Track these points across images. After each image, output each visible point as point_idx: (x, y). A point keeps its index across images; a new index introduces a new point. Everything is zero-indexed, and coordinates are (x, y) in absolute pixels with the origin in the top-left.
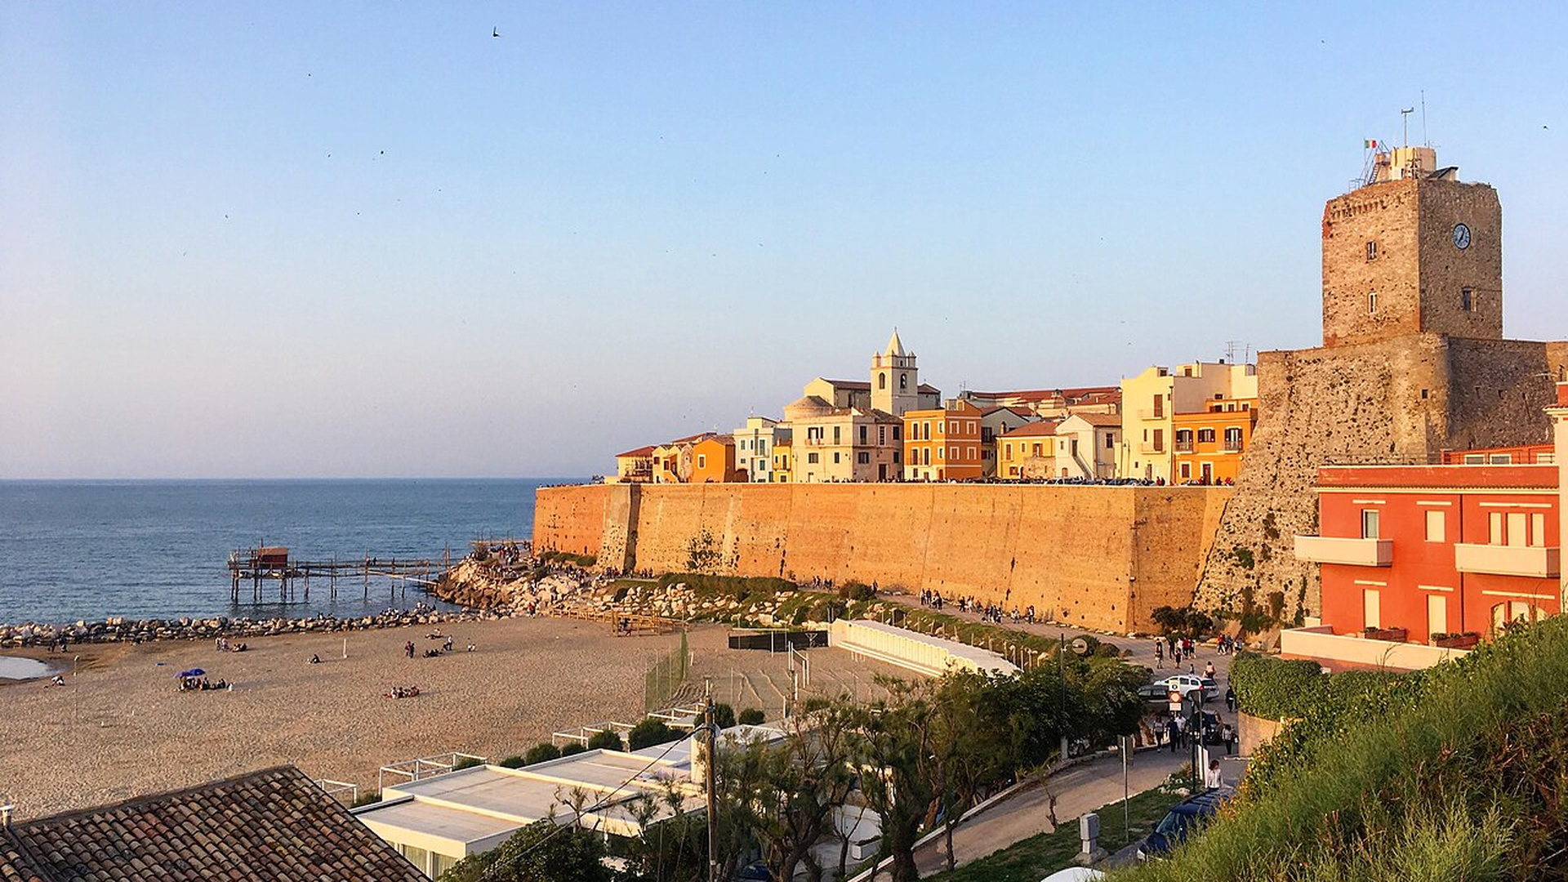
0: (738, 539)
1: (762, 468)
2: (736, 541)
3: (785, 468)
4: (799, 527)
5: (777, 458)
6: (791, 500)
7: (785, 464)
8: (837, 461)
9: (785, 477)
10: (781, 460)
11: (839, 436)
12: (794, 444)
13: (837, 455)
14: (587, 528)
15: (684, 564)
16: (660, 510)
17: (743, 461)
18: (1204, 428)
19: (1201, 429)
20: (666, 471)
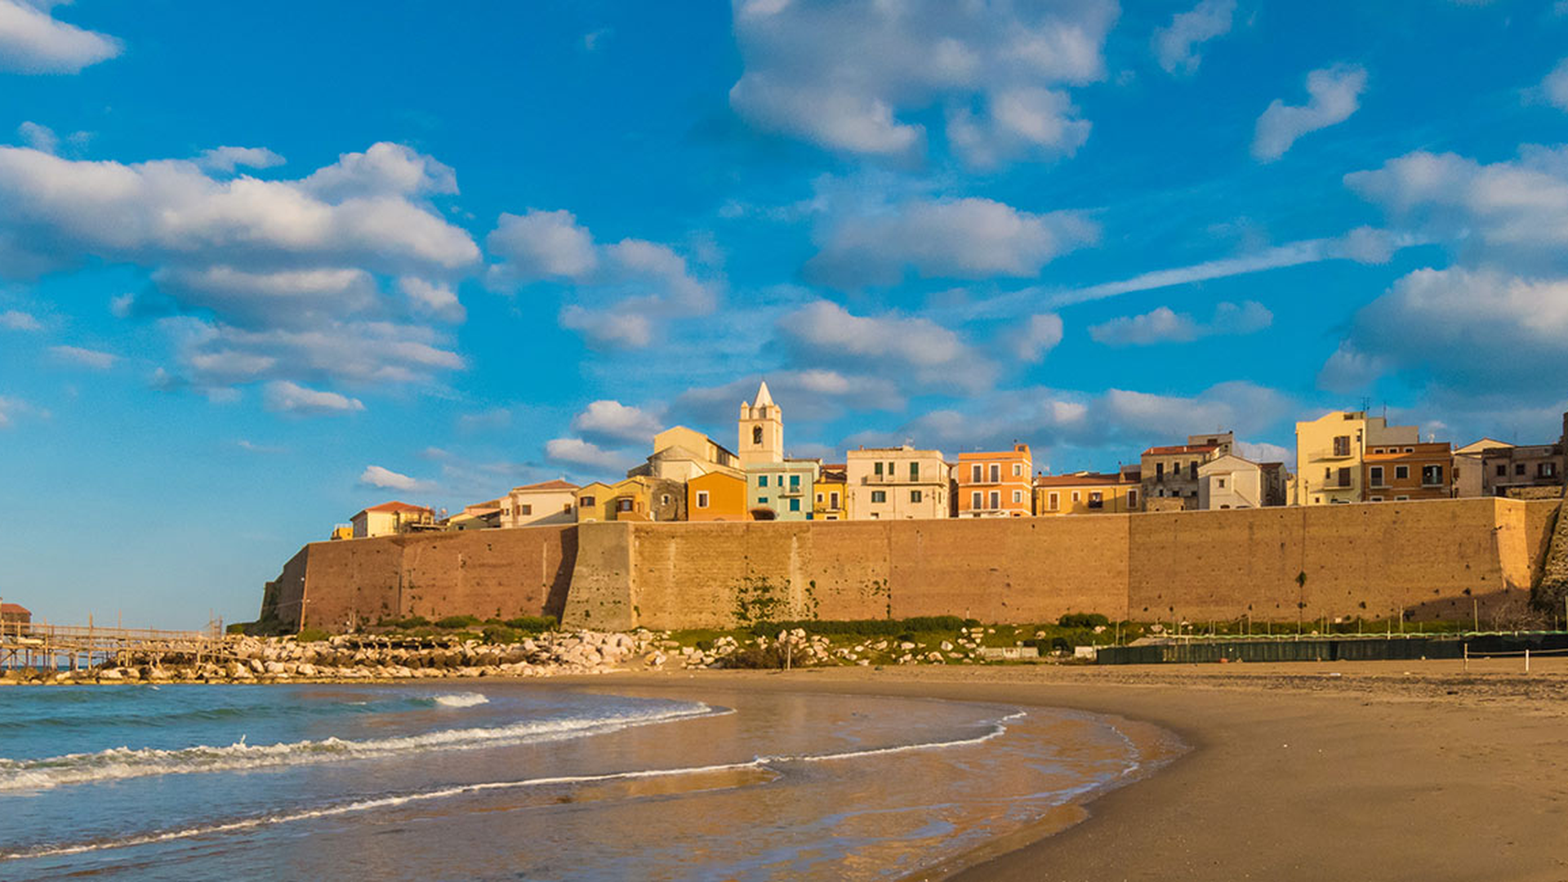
0: (812, 584)
1: (794, 508)
2: (809, 586)
3: (836, 508)
5: (820, 496)
6: (890, 538)
7: (835, 504)
8: (915, 499)
9: (834, 518)
10: (827, 498)
11: (917, 472)
12: (849, 481)
13: (916, 493)
15: (727, 616)
17: (763, 501)
18: (1431, 465)
19: (1426, 465)
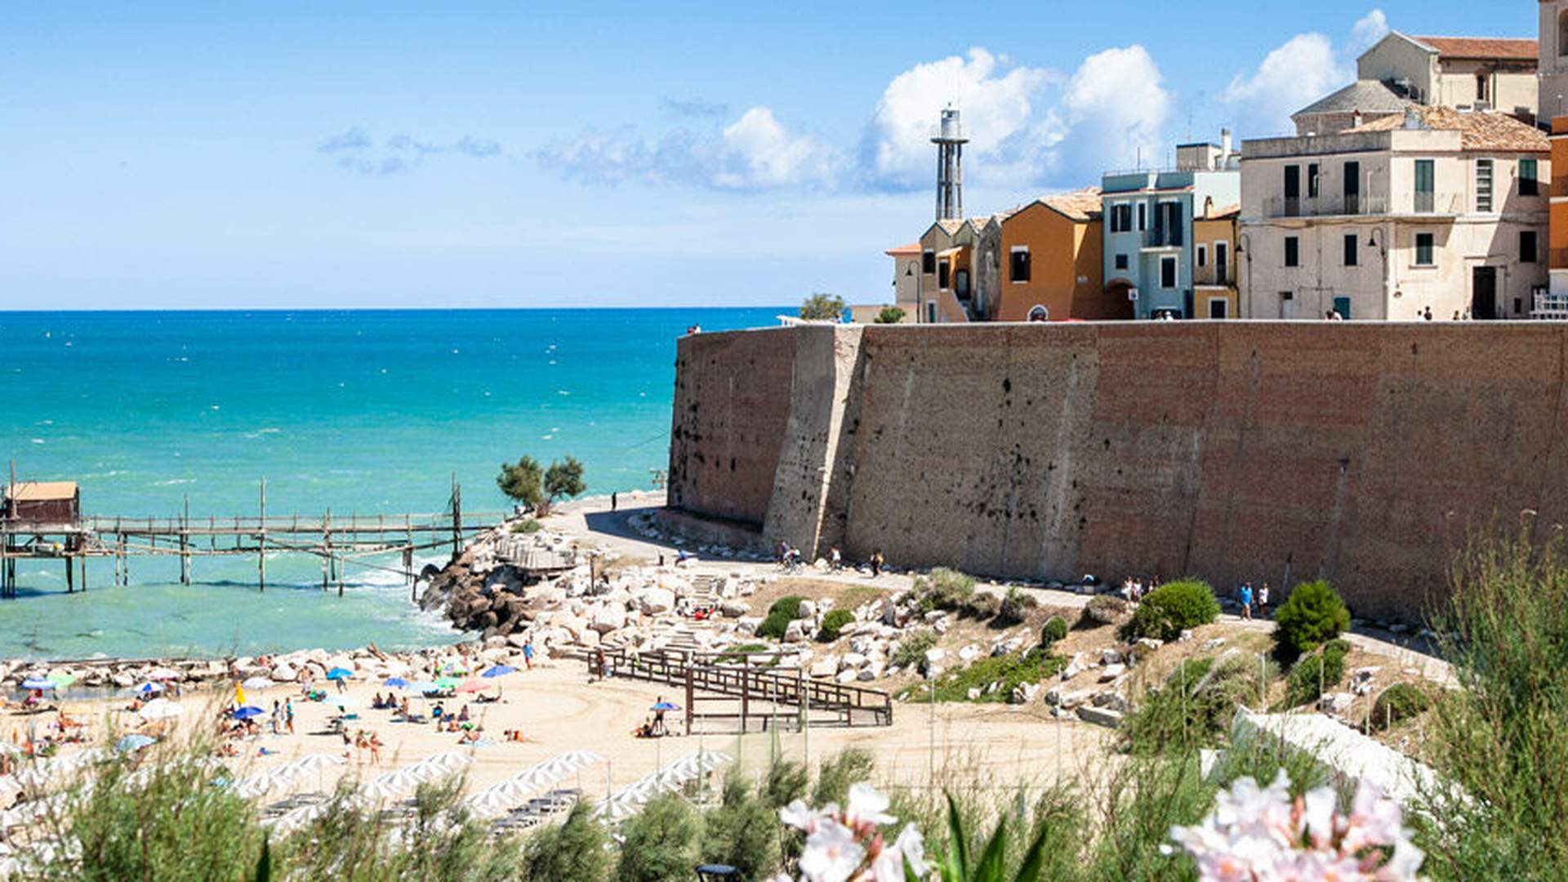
1: (1168, 280)
3: (1221, 281)
4: (1233, 441)
5: (1201, 251)
6: (1216, 367)
7: (1221, 271)
8: (1351, 258)
9: (1222, 304)
10: (1211, 257)
11: (1356, 189)
13: (1351, 242)
14: (757, 441)
16: (908, 394)
17: (1122, 262)
20: (944, 290)
